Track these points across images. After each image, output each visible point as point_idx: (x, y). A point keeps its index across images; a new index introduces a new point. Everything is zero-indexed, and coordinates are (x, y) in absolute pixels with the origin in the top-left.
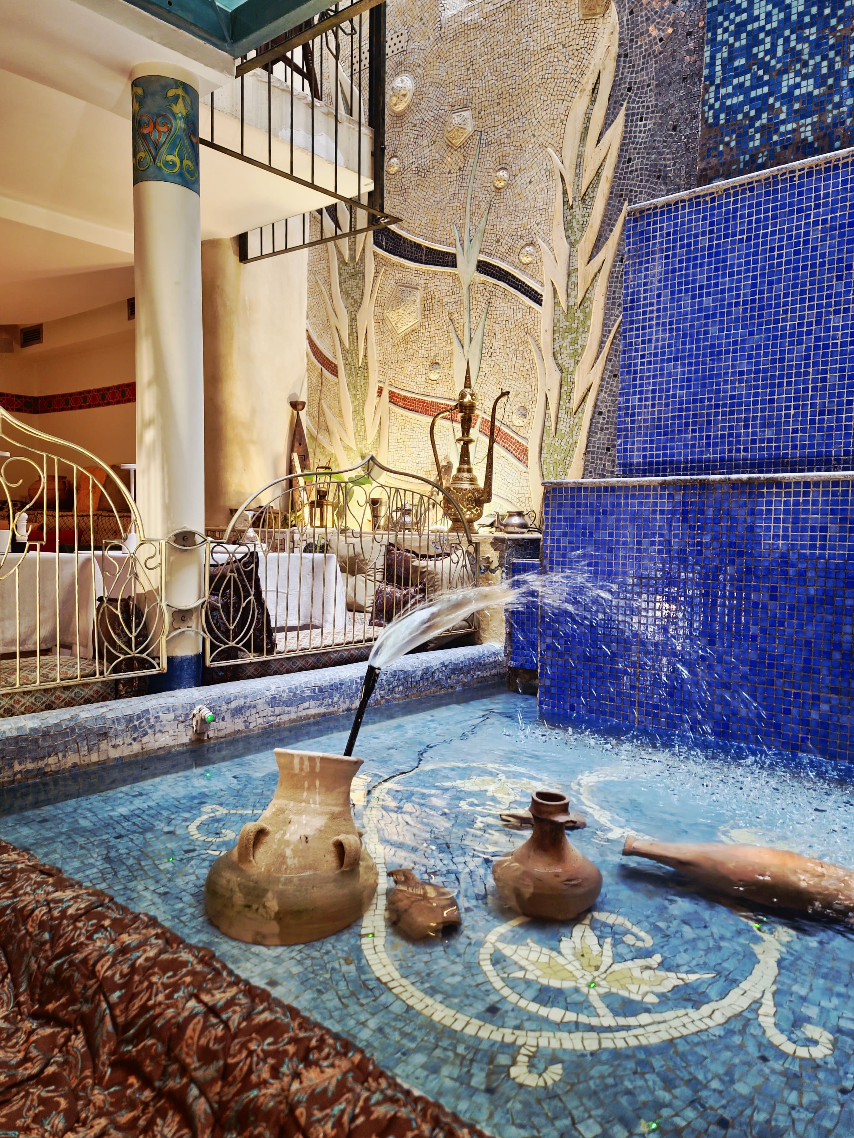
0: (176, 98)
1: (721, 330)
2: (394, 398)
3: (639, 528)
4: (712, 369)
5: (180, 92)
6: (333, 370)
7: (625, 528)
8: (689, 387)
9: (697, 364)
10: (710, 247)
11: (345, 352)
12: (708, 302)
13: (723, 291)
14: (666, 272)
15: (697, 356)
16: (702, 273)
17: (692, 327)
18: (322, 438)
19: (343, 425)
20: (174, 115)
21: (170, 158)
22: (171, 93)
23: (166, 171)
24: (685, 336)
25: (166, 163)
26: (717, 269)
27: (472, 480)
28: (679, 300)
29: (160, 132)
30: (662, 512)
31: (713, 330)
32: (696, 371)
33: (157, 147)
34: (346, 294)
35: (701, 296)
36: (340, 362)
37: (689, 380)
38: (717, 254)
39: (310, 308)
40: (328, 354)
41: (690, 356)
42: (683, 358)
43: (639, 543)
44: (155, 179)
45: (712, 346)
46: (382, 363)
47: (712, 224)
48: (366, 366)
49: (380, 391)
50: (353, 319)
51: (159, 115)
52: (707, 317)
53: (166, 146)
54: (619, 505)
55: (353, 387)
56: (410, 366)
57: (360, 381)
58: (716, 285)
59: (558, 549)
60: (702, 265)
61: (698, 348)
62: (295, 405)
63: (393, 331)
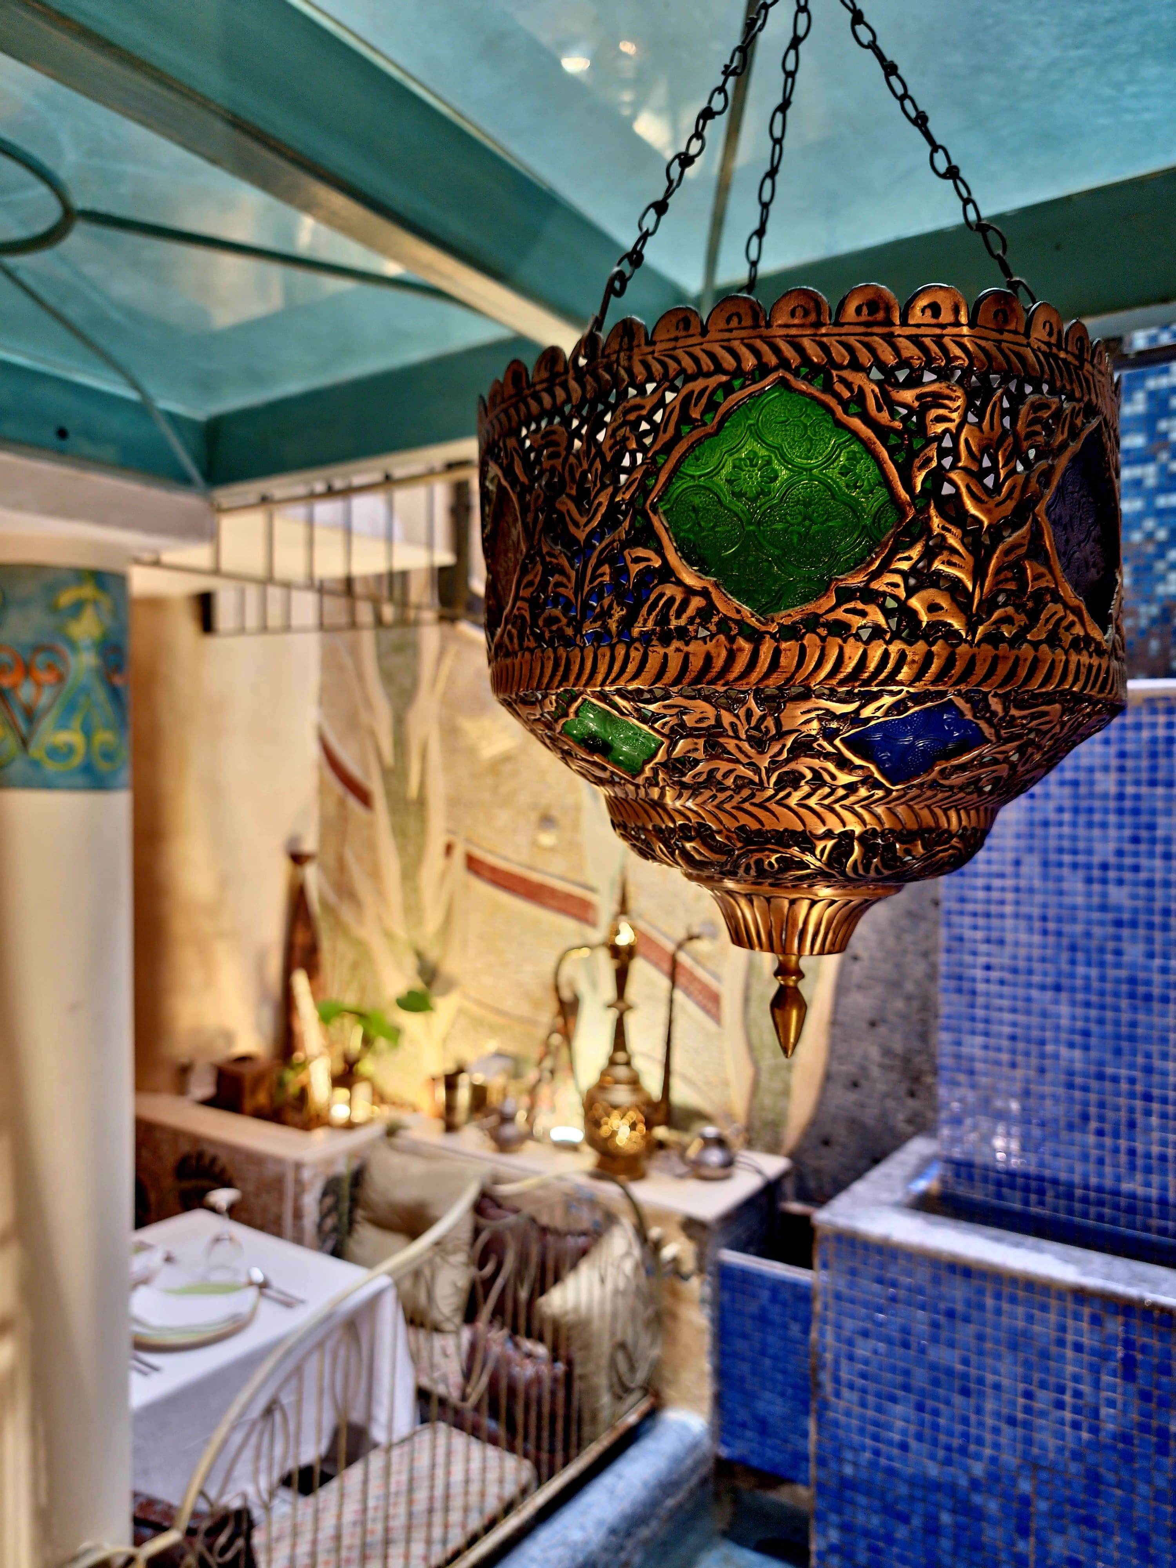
0: (78, 608)
1: (1151, 955)
2: (473, 864)
3: (1027, 1364)
4: (1133, 1024)
5: (88, 591)
6: (364, 797)
7: (998, 1357)
8: (1086, 1048)
9: (1102, 1007)
10: (1121, 797)
11: (387, 773)
12: (1118, 895)
13: (1150, 884)
14: (1031, 823)
15: (1102, 993)
16: (1105, 839)
17: (1088, 935)
18: (347, 913)
19: (380, 893)
20: (73, 645)
21: (63, 737)
22: (66, 598)
23: (51, 767)
24: (1073, 948)
25: (54, 753)
26: (1136, 840)
27: (635, 1083)
28: (1060, 879)
29: (39, 685)
30: (1078, 1347)
31: (1134, 952)
32: (1101, 1021)
33: (31, 715)
34: (387, 677)
35: (1104, 881)
36: (376, 787)
37: (1086, 1033)
38: (1136, 812)
39: (324, 689)
40: (354, 769)
41: (1087, 989)
42: (1073, 990)
43: (1028, 1395)
44: (28, 784)
45: (1133, 981)
46: (454, 802)
47: (1122, 755)
48: (421, 802)
49: (449, 849)
50: (399, 721)
51: (38, 649)
52: (1119, 924)
53: (55, 713)
54: (981, 1307)
55: (399, 832)
56: (503, 817)
57: (412, 825)
58: (1136, 869)
59: (851, 1358)
60: (1104, 825)
61: (1103, 979)
62: (298, 859)
63: (472, 752)
